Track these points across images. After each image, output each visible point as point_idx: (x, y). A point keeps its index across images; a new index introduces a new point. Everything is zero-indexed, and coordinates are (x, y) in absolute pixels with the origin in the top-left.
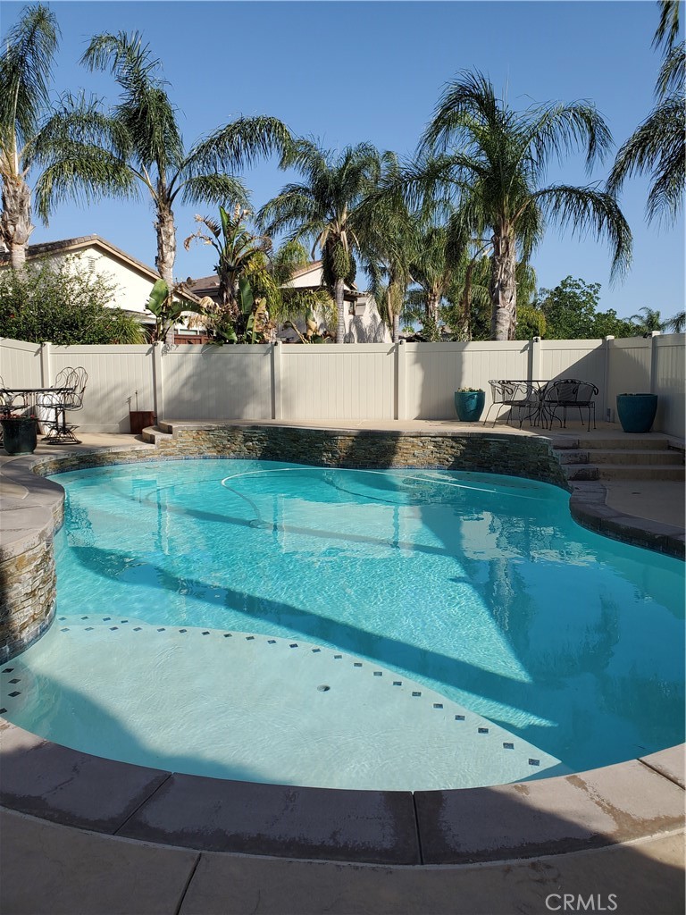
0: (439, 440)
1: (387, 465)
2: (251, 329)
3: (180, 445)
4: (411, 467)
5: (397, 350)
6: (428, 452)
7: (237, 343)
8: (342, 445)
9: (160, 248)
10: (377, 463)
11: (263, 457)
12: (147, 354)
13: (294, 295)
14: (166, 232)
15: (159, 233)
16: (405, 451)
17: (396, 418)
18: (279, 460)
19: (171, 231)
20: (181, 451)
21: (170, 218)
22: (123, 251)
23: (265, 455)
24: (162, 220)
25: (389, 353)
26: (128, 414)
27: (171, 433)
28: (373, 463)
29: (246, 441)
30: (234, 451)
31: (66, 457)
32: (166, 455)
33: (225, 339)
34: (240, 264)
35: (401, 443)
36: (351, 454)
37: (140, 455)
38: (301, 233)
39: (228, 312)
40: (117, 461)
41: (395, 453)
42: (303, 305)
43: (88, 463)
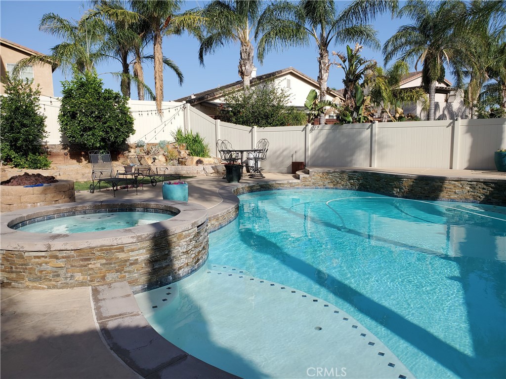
0: (474, 184)
1: (435, 198)
2: (361, 115)
3: (313, 181)
4: (453, 200)
5: (454, 124)
6: (465, 191)
7: (352, 123)
8: (406, 184)
9: (320, 71)
10: (429, 197)
11: (359, 190)
12: (303, 131)
13: (400, 93)
14: (324, 62)
15: (320, 63)
16: (449, 190)
17: (451, 168)
18: (368, 191)
19: (326, 61)
20: (314, 183)
21: (326, 54)
22: (305, 75)
23: (360, 188)
24: (322, 55)
25: (447, 127)
26: (291, 163)
27: (309, 174)
28: (426, 196)
29: (350, 179)
30: (343, 185)
31: (254, 185)
32: (305, 186)
33: (345, 121)
34: (357, 77)
35: (446, 184)
36: (412, 190)
37: (292, 185)
38: (409, 55)
39: (348, 106)
40: (281, 187)
41: (441, 191)
42: (406, 98)
43: (264, 188)
